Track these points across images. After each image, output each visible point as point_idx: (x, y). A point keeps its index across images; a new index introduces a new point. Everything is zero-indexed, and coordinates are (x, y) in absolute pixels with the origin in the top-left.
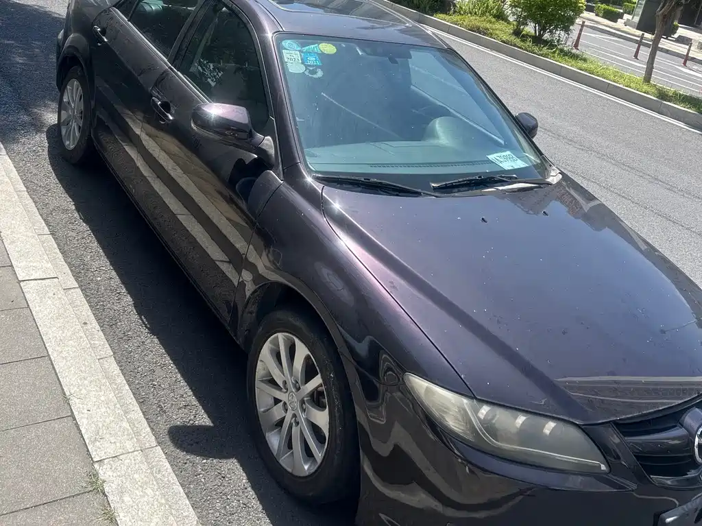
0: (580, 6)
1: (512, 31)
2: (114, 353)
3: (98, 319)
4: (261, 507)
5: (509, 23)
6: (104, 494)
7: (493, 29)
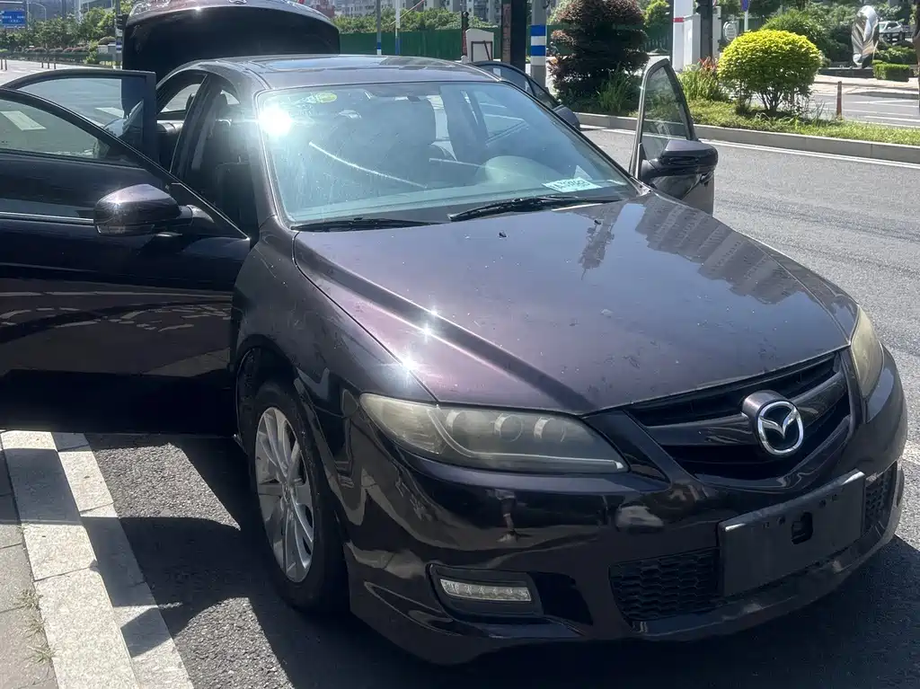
0: (812, 58)
1: (733, 111)
2: (115, 501)
3: (104, 471)
4: (260, 627)
5: (730, 102)
6: (37, 607)
7: (707, 113)
